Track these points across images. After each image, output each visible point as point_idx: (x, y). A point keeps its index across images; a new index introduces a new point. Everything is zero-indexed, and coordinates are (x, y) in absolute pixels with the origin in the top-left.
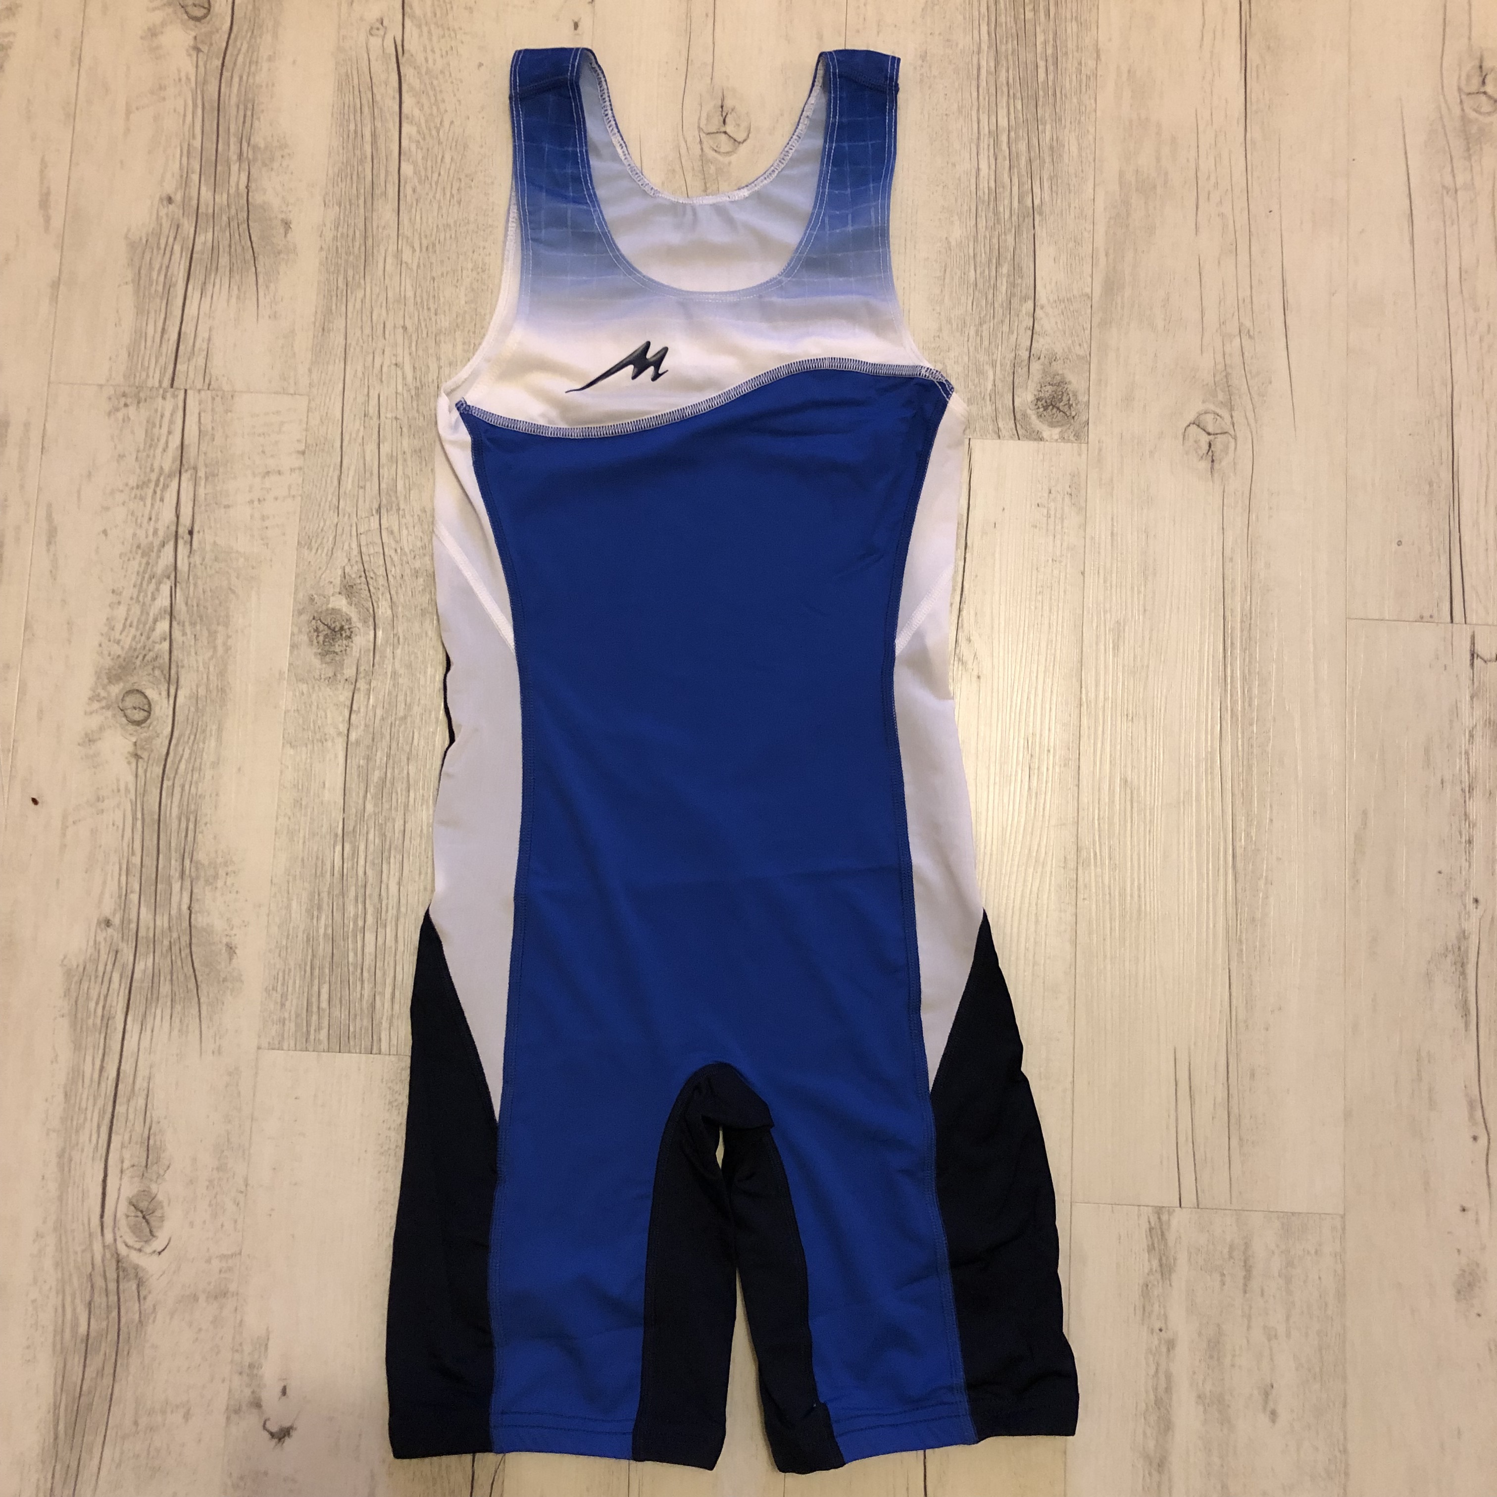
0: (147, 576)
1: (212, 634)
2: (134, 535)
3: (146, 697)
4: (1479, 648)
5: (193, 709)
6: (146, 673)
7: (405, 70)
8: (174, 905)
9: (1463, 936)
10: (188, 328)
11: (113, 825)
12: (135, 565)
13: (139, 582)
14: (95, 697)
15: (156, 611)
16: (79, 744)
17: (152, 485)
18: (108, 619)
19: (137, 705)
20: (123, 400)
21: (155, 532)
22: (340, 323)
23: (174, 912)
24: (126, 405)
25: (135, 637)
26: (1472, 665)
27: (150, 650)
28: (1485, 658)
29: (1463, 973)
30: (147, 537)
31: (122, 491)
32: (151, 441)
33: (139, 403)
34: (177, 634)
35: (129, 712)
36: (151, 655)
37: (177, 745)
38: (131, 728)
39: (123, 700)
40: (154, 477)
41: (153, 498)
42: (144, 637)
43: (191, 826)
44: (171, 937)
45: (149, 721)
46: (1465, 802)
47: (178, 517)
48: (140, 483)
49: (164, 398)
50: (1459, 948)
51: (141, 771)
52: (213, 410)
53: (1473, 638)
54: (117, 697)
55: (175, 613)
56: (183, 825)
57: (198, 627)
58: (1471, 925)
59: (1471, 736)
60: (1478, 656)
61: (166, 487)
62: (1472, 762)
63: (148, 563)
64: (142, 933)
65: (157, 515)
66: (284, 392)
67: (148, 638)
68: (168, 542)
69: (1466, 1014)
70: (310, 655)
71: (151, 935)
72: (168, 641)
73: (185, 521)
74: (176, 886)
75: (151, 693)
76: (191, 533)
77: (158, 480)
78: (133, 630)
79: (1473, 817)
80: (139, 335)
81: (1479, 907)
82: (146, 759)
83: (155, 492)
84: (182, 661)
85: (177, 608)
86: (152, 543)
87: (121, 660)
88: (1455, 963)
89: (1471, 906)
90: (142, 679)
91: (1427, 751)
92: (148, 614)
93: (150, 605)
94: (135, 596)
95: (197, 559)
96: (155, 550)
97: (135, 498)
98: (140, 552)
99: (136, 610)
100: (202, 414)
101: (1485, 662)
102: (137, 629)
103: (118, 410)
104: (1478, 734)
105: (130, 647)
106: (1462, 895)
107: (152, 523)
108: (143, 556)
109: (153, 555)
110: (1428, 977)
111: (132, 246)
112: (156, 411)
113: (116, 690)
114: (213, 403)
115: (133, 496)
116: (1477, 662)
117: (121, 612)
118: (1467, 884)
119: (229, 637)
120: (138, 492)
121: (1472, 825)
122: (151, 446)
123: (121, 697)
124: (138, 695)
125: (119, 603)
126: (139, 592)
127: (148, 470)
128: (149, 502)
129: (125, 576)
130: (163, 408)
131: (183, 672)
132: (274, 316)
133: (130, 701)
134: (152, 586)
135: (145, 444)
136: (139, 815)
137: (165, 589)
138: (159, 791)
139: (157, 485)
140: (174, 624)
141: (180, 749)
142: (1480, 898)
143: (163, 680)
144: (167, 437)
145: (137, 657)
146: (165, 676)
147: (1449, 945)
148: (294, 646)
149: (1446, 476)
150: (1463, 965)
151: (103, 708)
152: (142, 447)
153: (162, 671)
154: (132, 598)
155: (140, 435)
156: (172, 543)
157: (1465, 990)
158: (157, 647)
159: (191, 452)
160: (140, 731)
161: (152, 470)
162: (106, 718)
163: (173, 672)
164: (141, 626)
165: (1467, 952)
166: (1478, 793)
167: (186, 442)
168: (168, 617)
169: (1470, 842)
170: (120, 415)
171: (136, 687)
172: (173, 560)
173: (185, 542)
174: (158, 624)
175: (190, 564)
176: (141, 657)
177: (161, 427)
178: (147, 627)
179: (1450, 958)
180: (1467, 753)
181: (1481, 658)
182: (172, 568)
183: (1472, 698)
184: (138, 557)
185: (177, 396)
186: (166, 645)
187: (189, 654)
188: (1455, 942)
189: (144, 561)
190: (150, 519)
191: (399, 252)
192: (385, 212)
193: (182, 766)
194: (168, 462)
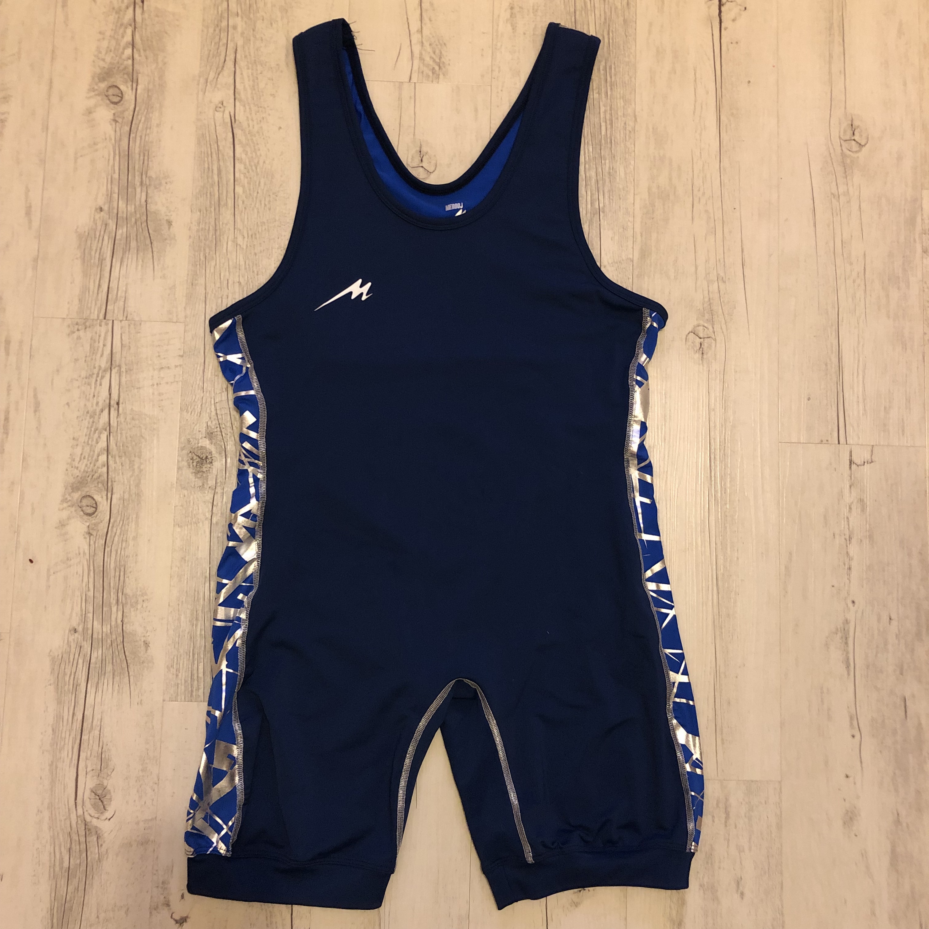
0: (93, 429)
1: (132, 462)
2: (85, 405)
3: (94, 499)
4: (854, 458)
5: (121, 506)
6: (93, 486)
7: (237, 131)
8: (113, 619)
9: (847, 622)
10: (113, 285)
11: (77, 573)
12: (86, 423)
13: (88, 433)
14: (64, 500)
15: (99, 450)
16: (56, 528)
17: (95, 376)
18: (71, 455)
19: (89, 504)
20: (77, 327)
21: (97, 403)
22: (202, 281)
23: (113, 623)
24: (78, 330)
25: (86, 465)
26: (850, 468)
27: (95, 472)
28: (858, 464)
29: (846, 643)
30: (92, 407)
31: (77, 380)
32: (93, 350)
33: (86, 328)
34: (111, 462)
35: (84, 508)
36: (96, 475)
37: (113, 527)
38: (86, 517)
39: (81, 502)
40: (96, 371)
41: (96, 384)
42: (92, 465)
43: (122, 574)
44: (112, 638)
45: (96, 513)
46: (847, 546)
47: (110, 395)
48: (88, 375)
49: (100, 326)
50: (844, 629)
51: (92, 542)
52: (129, 332)
53: (851, 452)
54: (77, 500)
55: (110, 451)
56: (117, 574)
57: (123, 458)
58: (851, 616)
59: (850, 508)
60: (854, 462)
61: (103, 377)
62: (851, 524)
63: (93, 422)
64: (95, 636)
65: (99, 393)
66: (170, 321)
67: (95, 465)
68: (105, 409)
69: (848, 667)
70: (188, 474)
71: (100, 637)
72: (106, 467)
73: (115, 396)
74: (114, 609)
75: (97, 497)
76: (118, 404)
77: (98, 374)
78: (85, 461)
79: (851, 553)
80: (85, 289)
81: (855, 605)
82: (95, 535)
83: (97, 380)
84: (115, 478)
85: (111, 448)
86: (96, 410)
87: (79, 478)
88: (842, 638)
89: (850, 605)
90: (91, 489)
91: (825, 517)
92: (94, 451)
93: (95, 446)
94: (86, 441)
95: (122, 419)
96: (97, 414)
97: (85, 384)
98: (89, 415)
99: (87, 449)
100: (123, 334)
101: (858, 466)
102: (88, 460)
103: (74, 332)
104: (854, 507)
105: (84, 471)
106: (845, 599)
107: (95, 398)
108: (90, 418)
109: (96, 417)
110: (827, 646)
111: (80, 236)
112: (96, 333)
113: (76, 496)
114: (129, 328)
115: (84, 382)
116: (854, 466)
117: (78, 450)
118: (848, 594)
119: (141, 464)
120: (87, 380)
121: (851, 559)
122: (93, 353)
123: (80, 500)
124: (90, 499)
125: (77, 445)
126: (89, 439)
127: (92, 367)
128: (93, 387)
129: (80, 430)
130: (100, 331)
131: (115, 484)
132: (164, 277)
133: (85, 502)
134: (96, 435)
135: (90, 352)
136: (92, 568)
137: (104, 437)
138: (103, 553)
139: (97, 376)
140: (110, 457)
141: (115, 529)
142: (856, 601)
143: (103, 489)
144: (103, 348)
145: (89, 476)
146: (105, 488)
147: (839, 627)
148: (179, 468)
149: (835, 360)
150: (846, 638)
151: (69, 506)
152: (88, 354)
153: (103, 485)
154: (84, 442)
155: (87, 347)
156: (107, 410)
157: (847, 653)
158: (100, 470)
159: (117, 357)
160: (91, 519)
161: (95, 368)
162: (71, 512)
163: (109, 484)
164: (90, 458)
165: (848, 631)
166: (854, 541)
167: (114, 351)
168: (106, 453)
169: (850, 569)
170: (75, 335)
171: (88, 494)
172: (107, 420)
173: (115, 409)
174: (100, 457)
175: (118, 422)
176: (90, 477)
177: (99, 342)
178: (94, 459)
179: (839, 635)
180: (848, 518)
181: (855, 464)
182: (108, 425)
183: (850, 487)
184: (88, 417)
185: (108, 324)
186: (105, 469)
187: (118, 474)
188: (842, 625)
189: (91, 420)
190: (94, 396)
191: (235, 238)
192: (227, 215)
193: (116, 539)
194: (104, 363)
